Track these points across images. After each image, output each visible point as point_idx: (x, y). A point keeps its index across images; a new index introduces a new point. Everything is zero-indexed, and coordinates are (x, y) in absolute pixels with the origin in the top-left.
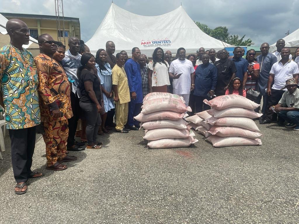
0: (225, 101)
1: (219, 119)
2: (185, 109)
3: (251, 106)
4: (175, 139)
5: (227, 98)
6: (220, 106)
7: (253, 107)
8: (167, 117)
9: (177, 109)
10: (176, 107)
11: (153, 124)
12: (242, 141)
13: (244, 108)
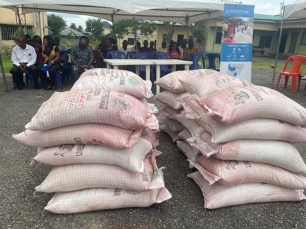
0: (240, 104)
1: (224, 147)
2: (143, 122)
3: (299, 117)
4: (117, 190)
5: (245, 98)
6: (229, 117)
7: (301, 120)
8: (95, 140)
9: (121, 121)
10: (118, 116)
11: (62, 155)
12: (268, 195)
13: (282, 122)
